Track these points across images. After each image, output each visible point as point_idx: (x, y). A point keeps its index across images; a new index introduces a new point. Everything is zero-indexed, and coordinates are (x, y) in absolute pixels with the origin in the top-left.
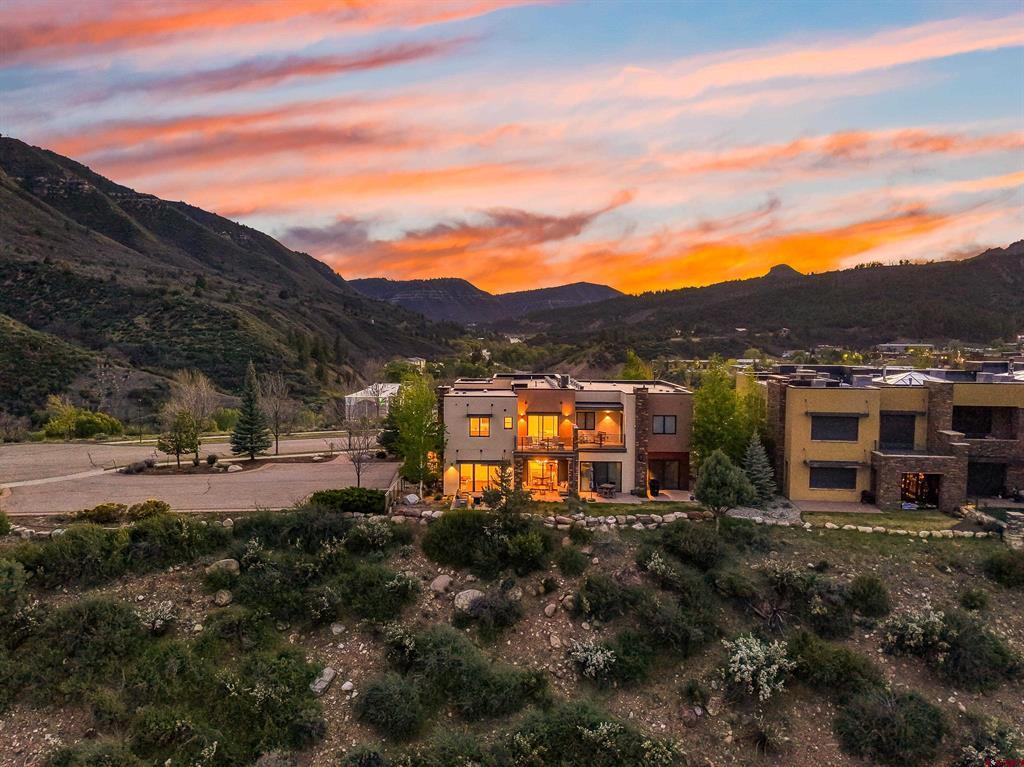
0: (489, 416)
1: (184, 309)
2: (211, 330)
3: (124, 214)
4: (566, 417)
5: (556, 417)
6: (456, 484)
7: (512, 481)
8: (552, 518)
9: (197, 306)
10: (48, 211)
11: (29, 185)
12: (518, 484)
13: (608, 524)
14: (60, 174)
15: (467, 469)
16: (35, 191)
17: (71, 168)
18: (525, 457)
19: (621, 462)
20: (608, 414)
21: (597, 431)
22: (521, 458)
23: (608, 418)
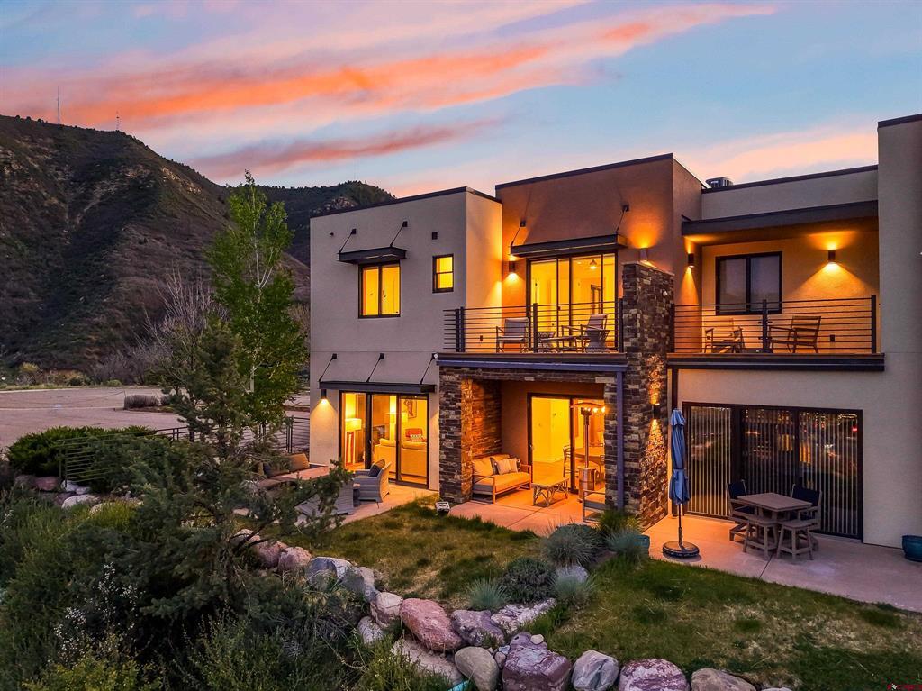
0: (400, 257)
5: (609, 261)
6: (332, 445)
12: (451, 461)
18: (467, 370)
19: (859, 413)
20: (832, 256)
21: (790, 317)
22: (457, 376)
23: (832, 270)
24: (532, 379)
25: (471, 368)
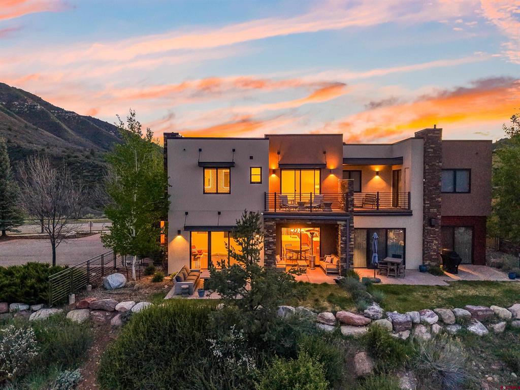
0: (229, 165)
1: (79, 164)
2: (93, 176)
3: (58, 121)
4: (331, 172)
5: (318, 172)
6: (183, 259)
7: (262, 252)
8: (329, 315)
9: (87, 163)
10: (16, 118)
11: (9, 106)
12: (270, 259)
13: (426, 324)
14: (25, 101)
15: (200, 239)
16: (11, 109)
17: (32, 98)
18: (279, 220)
19: (404, 230)
20: (377, 173)
21: (365, 194)
22: (274, 222)
23: (377, 178)
24: (310, 223)
25: (280, 219)
